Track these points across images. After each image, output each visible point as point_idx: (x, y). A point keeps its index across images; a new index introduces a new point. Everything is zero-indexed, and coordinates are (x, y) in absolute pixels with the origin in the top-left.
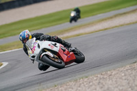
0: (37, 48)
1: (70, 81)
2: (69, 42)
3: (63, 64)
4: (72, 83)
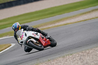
0: (24, 36)
1: (60, 57)
2: (46, 32)
3: (43, 47)
4: (61, 59)
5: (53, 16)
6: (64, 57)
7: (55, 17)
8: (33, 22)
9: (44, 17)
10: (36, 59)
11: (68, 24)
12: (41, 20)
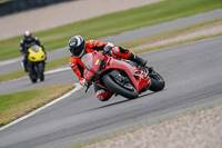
1: (185, 114)
4: (187, 118)
5: (171, 20)
6: (194, 113)
7: (174, 22)
8: (124, 34)
9: (149, 22)
10: (131, 117)
11: (204, 37)
12: (142, 29)
